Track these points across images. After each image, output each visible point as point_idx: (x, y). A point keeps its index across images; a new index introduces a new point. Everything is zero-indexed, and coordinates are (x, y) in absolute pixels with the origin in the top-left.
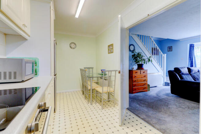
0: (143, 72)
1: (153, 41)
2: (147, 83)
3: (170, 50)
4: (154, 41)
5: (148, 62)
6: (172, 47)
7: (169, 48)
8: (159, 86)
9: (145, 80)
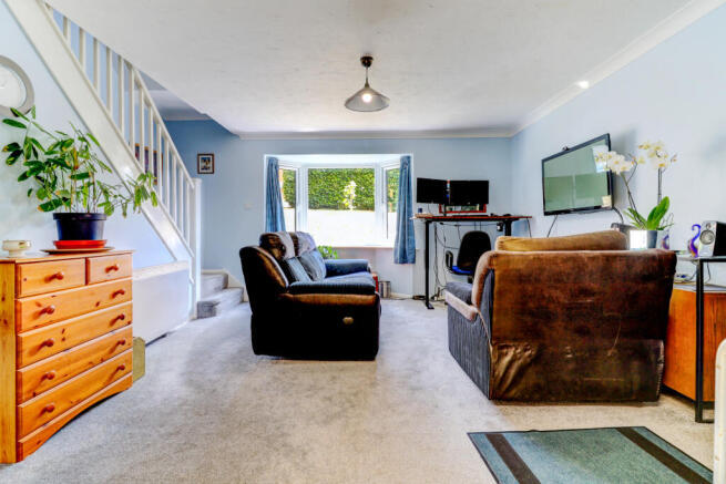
0: (108, 270)
1: (151, 101)
2: (130, 334)
3: (205, 168)
4: (153, 105)
5: (130, 205)
6: (213, 155)
7: (204, 160)
8: (179, 327)
9: (122, 317)
